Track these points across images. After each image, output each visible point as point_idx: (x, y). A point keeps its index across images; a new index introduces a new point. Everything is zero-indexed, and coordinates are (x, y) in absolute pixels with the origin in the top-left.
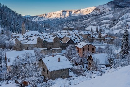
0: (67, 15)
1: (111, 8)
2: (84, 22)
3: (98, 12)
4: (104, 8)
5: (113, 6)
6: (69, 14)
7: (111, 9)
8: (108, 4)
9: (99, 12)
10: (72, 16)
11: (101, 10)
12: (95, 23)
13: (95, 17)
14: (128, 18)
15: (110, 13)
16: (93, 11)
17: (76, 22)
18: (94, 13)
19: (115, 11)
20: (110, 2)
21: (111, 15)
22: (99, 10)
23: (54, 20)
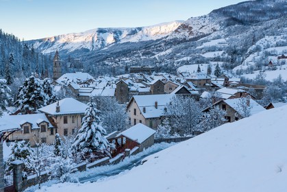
0: (110, 39)
1: (218, 25)
2: (156, 56)
3: (187, 34)
4: (203, 24)
5: (223, 19)
6: (115, 38)
7: (218, 27)
8: (210, 15)
9: (191, 33)
10: (122, 42)
11: (195, 29)
12: (189, 58)
13: (183, 45)
14: (268, 46)
15: (219, 37)
16: (176, 31)
17: (134, 58)
18: (179, 36)
19: (230, 31)
20: (215, 11)
21: (222, 40)
22: (191, 28)
23: (77, 51)
